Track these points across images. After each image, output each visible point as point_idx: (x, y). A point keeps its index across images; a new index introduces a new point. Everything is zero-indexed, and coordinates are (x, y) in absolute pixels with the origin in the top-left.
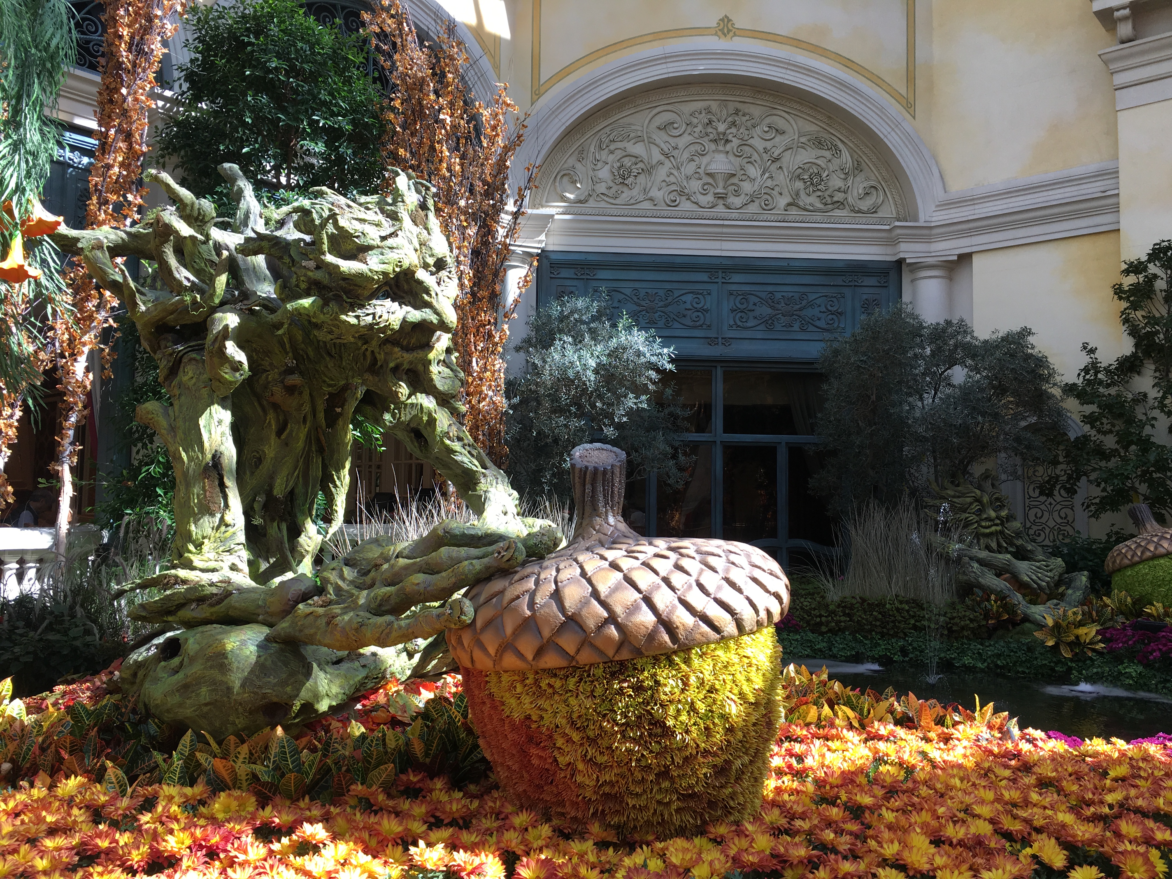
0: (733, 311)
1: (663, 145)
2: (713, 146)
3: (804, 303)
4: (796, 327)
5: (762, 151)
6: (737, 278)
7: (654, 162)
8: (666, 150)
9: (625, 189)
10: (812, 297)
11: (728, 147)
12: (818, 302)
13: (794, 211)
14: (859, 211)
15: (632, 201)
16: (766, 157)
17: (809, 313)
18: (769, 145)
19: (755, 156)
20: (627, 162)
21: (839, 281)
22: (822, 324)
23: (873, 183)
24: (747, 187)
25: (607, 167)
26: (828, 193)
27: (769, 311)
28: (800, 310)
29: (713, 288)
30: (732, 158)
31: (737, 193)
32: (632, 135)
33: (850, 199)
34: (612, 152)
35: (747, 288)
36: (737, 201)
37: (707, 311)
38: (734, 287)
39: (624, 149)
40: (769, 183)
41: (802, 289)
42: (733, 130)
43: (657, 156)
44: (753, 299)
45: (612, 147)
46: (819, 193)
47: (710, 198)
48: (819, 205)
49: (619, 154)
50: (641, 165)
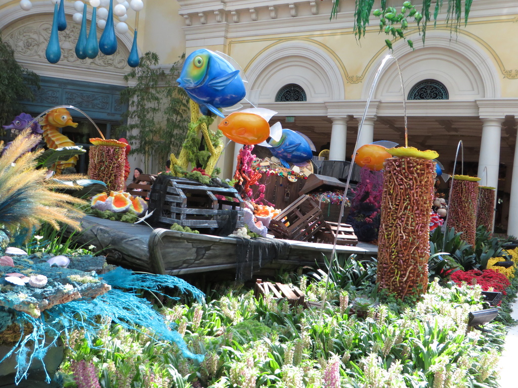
0: (67, 98)
1: (45, 36)
2: (64, 38)
3: (94, 98)
4: (90, 106)
6: (69, 87)
7: (41, 41)
8: (46, 37)
9: (29, 50)
10: (97, 96)
11: (70, 39)
12: (100, 98)
13: (93, 65)
14: (117, 68)
15: (31, 55)
17: (95, 102)
20: (30, 40)
21: (108, 92)
23: (123, 59)
25: (22, 42)
26: (107, 60)
28: (93, 100)
29: (60, 90)
30: (71, 43)
31: (72, 56)
32: (33, 31)
33: (114, 63)
34: (24, 36)
35: (74, 91)
36: (72, 59)
37: (57, 98)
38: (68, 90)
39: (29, 36)
41: (93, 93)
42: (72, 33)
43: (42, 39)
44: (75, 95)
45: (25, 34)
46: (103, 60)
48: (103, 64)
49: (27, 37)
50: (36, 42)
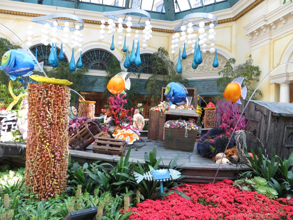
0: (202, 88)
4: (212, 89)
5: (208, 61)
6: (203, 82)
10: (215, 84)
13: (213, 71)
15: (188, 72)
16: (209, 62)
17: (214, 87)
18: (209, 61)
19: (207, 63)
20: (187, 66)
22: (216, 89)
24: (205, 68)
27: (208, 87)
29: (199, 84)
31: (204, 69)
32: (188, 62)
34: (185, 65)
35: (205, 84)
36: (204, 70)
37: (198, 88)
38: (202, 84)
40: (209, 67)
41: (213, 83)
44: (205, 86)
47: (200, 70)
48: (217, 69)
49: (187, 65)
